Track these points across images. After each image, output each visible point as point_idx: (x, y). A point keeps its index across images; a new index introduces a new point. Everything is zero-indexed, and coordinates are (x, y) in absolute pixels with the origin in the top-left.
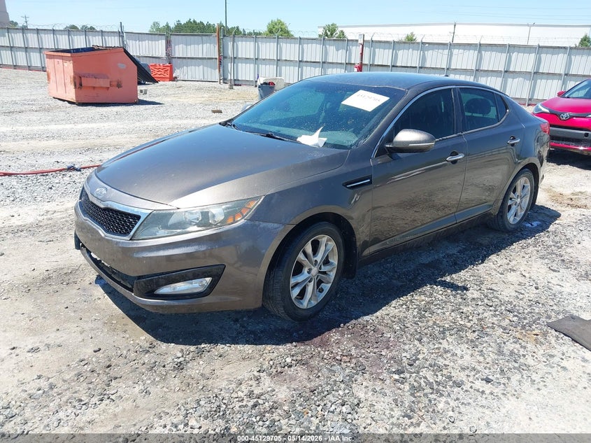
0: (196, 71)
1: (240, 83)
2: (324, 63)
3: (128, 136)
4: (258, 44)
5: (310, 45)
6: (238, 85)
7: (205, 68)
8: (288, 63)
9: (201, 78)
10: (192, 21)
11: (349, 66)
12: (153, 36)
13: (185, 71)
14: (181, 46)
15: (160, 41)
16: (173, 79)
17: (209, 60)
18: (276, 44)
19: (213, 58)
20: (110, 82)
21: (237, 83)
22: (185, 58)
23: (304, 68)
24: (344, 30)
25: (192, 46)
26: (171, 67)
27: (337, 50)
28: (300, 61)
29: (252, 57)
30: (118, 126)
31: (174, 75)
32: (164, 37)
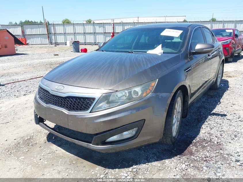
0: (38, 40)
1: (58, 44)
2: (94, 33)
3: (20, 68)
4: (65, 27)
5: (87, 26)
6: (58, 45)
7: (42, 39)
8: (79, 34)
9: (40, 43)
10: (27, 21)
11: (105, 34)
12: (15, 26)
13: (32, 40)
14: (29, 29)
15: (18, 28)
16: (27, 44)
17: (43, 35)
18: (73, 26)
19: (45, 34)
20: (2, 45)
21: (57, 44)
22: (31, 35)
23: (86, 36)
24: (94, 21)
25: (34, 29)
26: (25, 39)
27: (100, 27)
28: (84, 33)
29: (63, 32)
30: (12, 65)
31: (27, 43)
32: (20, 26)
